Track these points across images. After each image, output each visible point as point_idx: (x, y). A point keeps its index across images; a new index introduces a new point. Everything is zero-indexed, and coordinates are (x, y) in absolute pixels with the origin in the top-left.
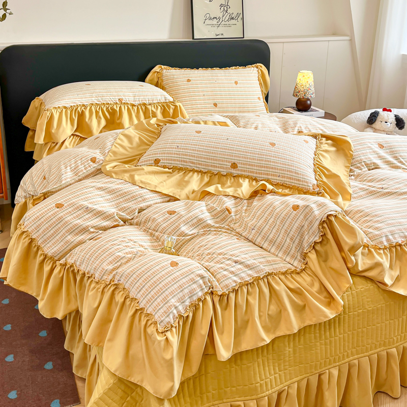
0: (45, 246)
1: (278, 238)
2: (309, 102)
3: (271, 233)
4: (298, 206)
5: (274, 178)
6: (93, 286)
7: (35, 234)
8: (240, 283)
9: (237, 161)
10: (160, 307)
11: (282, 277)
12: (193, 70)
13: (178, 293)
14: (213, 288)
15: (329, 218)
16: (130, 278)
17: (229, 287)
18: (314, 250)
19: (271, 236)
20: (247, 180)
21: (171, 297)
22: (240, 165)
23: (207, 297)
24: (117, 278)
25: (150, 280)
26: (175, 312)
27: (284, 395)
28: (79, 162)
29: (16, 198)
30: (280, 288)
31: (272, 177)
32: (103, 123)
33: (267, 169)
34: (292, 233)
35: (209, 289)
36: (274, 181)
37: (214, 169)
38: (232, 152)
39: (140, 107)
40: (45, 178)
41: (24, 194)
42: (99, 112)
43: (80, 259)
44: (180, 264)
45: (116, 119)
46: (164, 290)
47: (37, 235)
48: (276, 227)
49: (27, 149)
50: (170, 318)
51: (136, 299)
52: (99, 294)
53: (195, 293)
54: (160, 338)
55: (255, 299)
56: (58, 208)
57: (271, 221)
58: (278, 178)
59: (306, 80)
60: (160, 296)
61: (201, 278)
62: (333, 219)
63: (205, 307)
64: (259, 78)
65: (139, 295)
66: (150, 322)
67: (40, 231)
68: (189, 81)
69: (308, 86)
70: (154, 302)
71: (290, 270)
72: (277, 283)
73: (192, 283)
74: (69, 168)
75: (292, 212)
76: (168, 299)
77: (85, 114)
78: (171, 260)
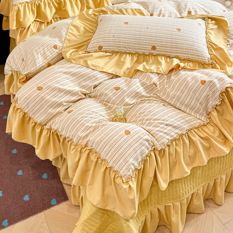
0: (34, 116)
1: (191, 103)
3: (186, 100)
4: (205, 81)
5: (182, 55)
6: (73, 147)
7: (26, 109)
8: (171, 139)
9: (156, 44)
10: (123, 166)
11: (196, 130)
13: (134, 154)
14: (154, 146)
15: (227, 89)
16: (99, 145)
17: (165, 144)
18: (215, 110)
19: (186, 102)
20: (163, 58)
21: (129, 158)
22: (158, 48)
23: (152, 153)
24: (90, 144)
25: (113, 147)
26: (133, 167)
27: (195, 195)
28: (46, 49)
29: (5, 71)
30: (196, 139)
31: (180, 55)
32: (54, 10)
33: (177, 49)
34: (201, 100)
35: (152, 147)
36: (181, 57)
37: (140, 51)
38: (152, 38)
40: (23, 60)
41: (10, 69)
42: (50, 3)
43: (60, 127)
44: (132, 132)
45: (62, 7)
46: (124, 153)
47: (28, 109)
48: (190, 96)
49: (4, 29)
50: (130, 172)
51: (105, 160)
52: (78, 153)
53: (144, 152)
54: (125, 186)
55: (180, 148)
56: (39, 90)
57: (186, 92)
58: (184, 55)
60: (122, 157)
61: (147, 141)
62: (229, 90)
63: (150, 159)
65: (107, 158)
66: (117, 176)
67: (30, 107)
70: (118, 162)
71: (201, 125)
72: (194, 136)
73: (141, 146)
74: (39, 54)
75: (201, 86)
76: (127, 160)
77: (41, 6)
78: (125, 129)
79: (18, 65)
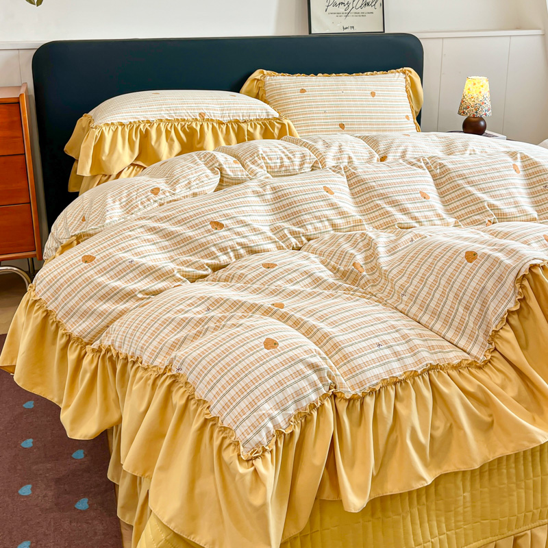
1: (443, 306)
2: (482, 123)
3: (432, 299)
4: (475, 254)
8: (384, 380)
10: (244, 417)
11: (454, 373)
12: (309, 77)
13: (276, 394)
14: (335, 388)
15: (534, 270)
16: (196, 366)
17: (365, 386)
19: (433, 305)
21: (264, 400)
23: (326, 403)
24: (176, 365)
25: (229, 371)
26: (270, 425)
28: (134, 194)
29: (45, 251)
30: (450, 391)
32: (177, 147)
34: (466, 298)
35: (330, 389)
39: (230, 126)
40: (84, 220)
42: (170, 132)
44: (281, 345)
45: (196, 142)
46: (252, 388)
48: (440, 289)
49: (72, 188)
50: (261, 436)
51: (205, 402)
53: (305, 394)
54: (242, 469)
55: (408, 407)
57: (431, 280)
59: (478, 90)
60: (245, 397)
61: (315, 372)
62: (540, 271)
63: (321, 419)
64: (407, 89)
65: (210, 396)
66: (227, 442)
68: (303, 91)
69: (481, 98)
70: (234, 407)
71: (466, 362)
72: (446, 383)
73: (300, 377)
74: (118, 203)
75: (466, 264)
76: (258, 404)
77: (150, 134)
78: (266, 337)
79: (71, 228)
